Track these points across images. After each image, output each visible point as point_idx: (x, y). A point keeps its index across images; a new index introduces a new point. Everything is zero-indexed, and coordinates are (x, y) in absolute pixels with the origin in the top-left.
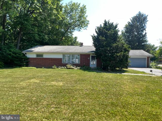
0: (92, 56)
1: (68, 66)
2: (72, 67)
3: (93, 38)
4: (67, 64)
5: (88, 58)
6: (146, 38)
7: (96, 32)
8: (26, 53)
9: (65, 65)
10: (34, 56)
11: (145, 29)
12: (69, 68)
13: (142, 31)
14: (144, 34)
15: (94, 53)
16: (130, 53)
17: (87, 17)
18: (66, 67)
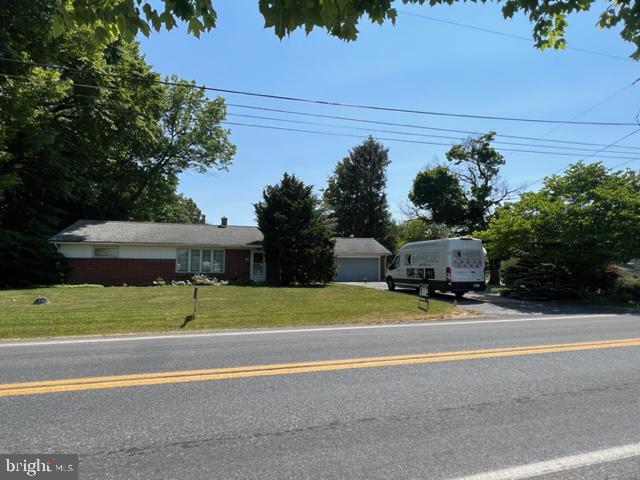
0: (255, 255)
1: (198, 278)
2: (208, 281)
3: (257, 212)
4: (193, 275)
5: (247, 259)
6: (386, 207)
7: (265, 197)
8: (58, 245)
9: (186, 277)
10: (88, 254)
11: (383, 183)
12: (202, 284)
13: (378, 187)
14: (381, 195)
15: (261, 246)
16: (335, 248)
17: (229, 133)
18: (192, 281)
